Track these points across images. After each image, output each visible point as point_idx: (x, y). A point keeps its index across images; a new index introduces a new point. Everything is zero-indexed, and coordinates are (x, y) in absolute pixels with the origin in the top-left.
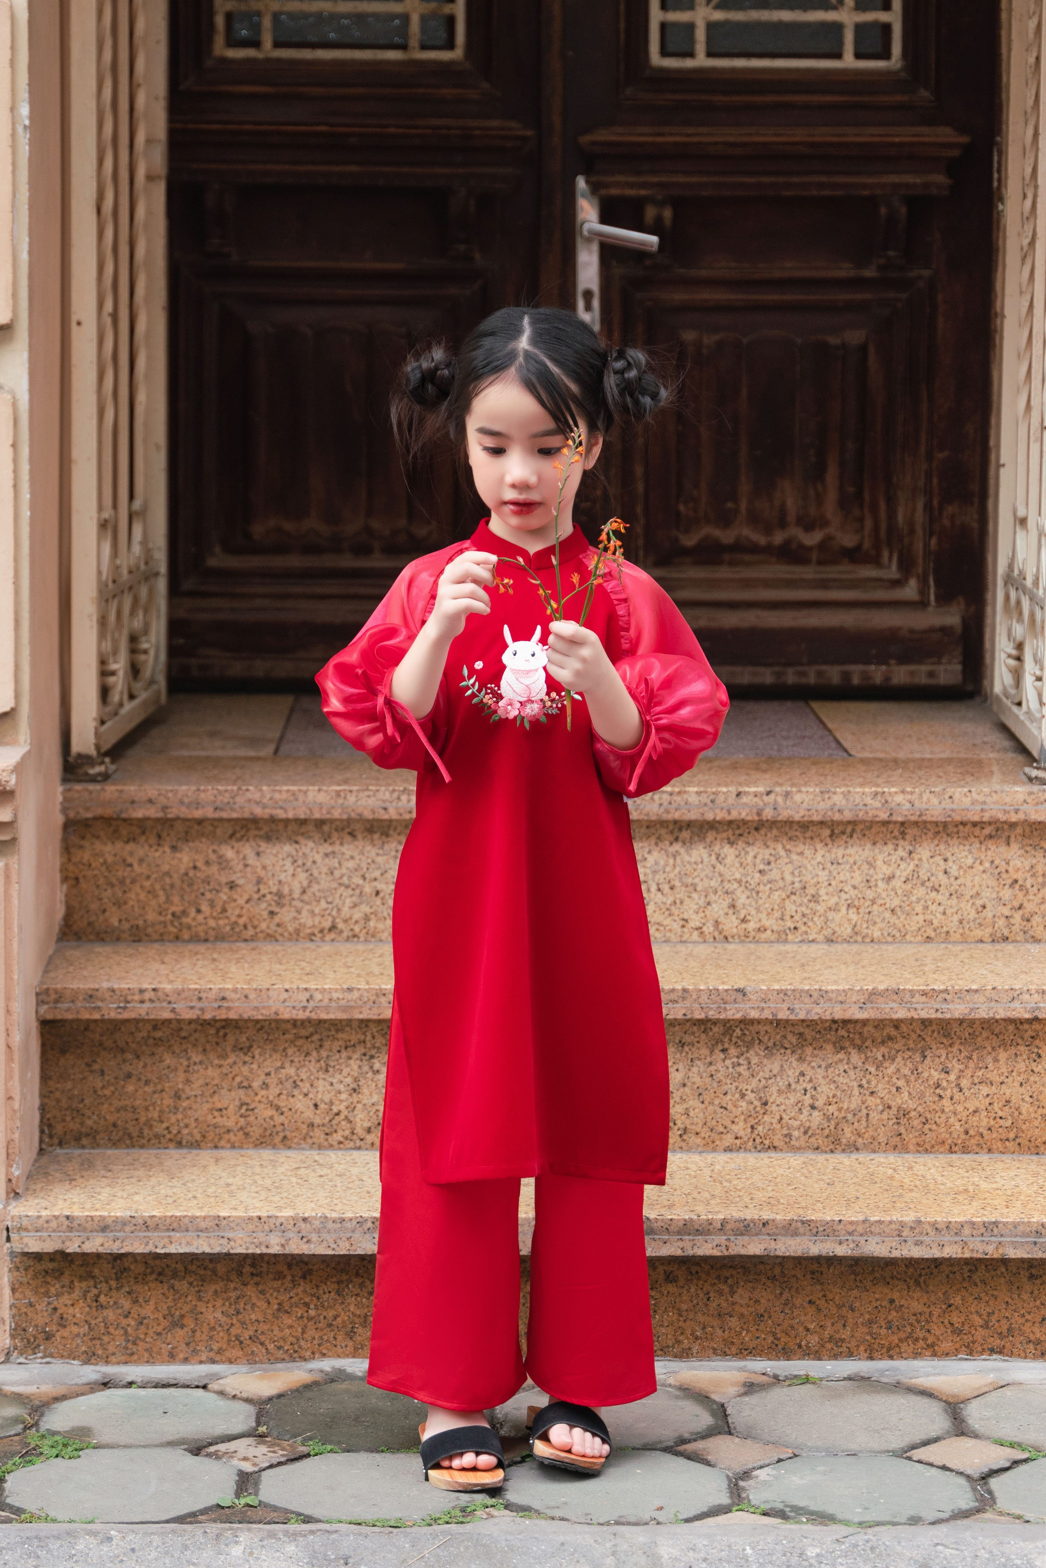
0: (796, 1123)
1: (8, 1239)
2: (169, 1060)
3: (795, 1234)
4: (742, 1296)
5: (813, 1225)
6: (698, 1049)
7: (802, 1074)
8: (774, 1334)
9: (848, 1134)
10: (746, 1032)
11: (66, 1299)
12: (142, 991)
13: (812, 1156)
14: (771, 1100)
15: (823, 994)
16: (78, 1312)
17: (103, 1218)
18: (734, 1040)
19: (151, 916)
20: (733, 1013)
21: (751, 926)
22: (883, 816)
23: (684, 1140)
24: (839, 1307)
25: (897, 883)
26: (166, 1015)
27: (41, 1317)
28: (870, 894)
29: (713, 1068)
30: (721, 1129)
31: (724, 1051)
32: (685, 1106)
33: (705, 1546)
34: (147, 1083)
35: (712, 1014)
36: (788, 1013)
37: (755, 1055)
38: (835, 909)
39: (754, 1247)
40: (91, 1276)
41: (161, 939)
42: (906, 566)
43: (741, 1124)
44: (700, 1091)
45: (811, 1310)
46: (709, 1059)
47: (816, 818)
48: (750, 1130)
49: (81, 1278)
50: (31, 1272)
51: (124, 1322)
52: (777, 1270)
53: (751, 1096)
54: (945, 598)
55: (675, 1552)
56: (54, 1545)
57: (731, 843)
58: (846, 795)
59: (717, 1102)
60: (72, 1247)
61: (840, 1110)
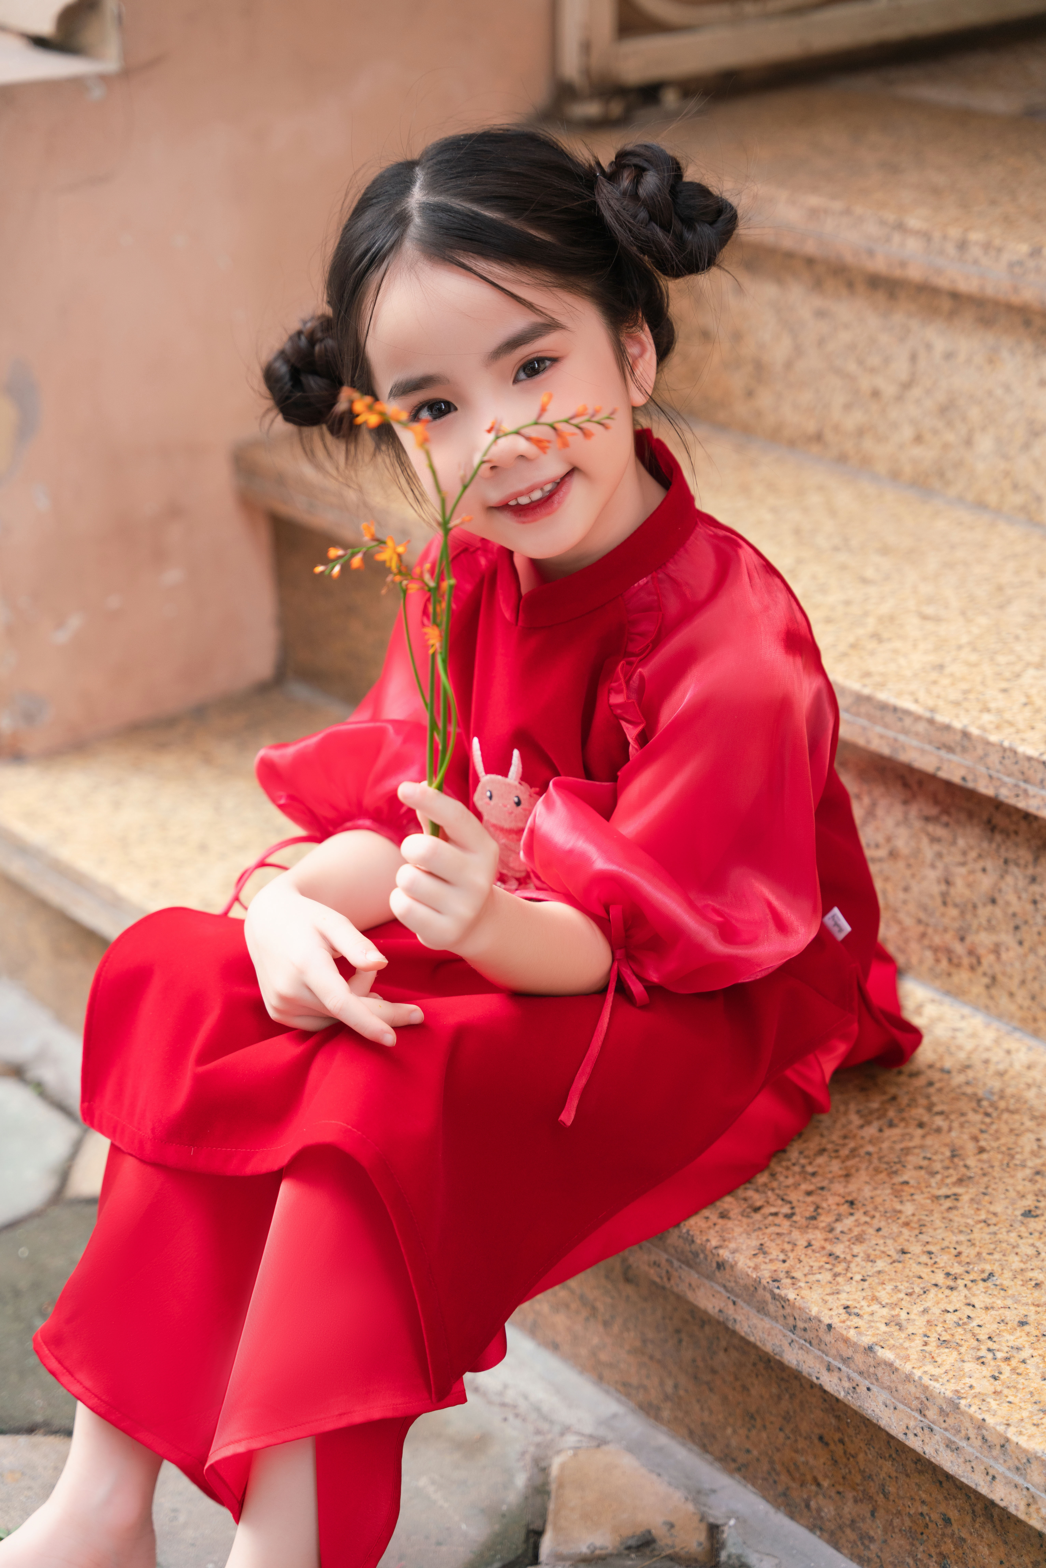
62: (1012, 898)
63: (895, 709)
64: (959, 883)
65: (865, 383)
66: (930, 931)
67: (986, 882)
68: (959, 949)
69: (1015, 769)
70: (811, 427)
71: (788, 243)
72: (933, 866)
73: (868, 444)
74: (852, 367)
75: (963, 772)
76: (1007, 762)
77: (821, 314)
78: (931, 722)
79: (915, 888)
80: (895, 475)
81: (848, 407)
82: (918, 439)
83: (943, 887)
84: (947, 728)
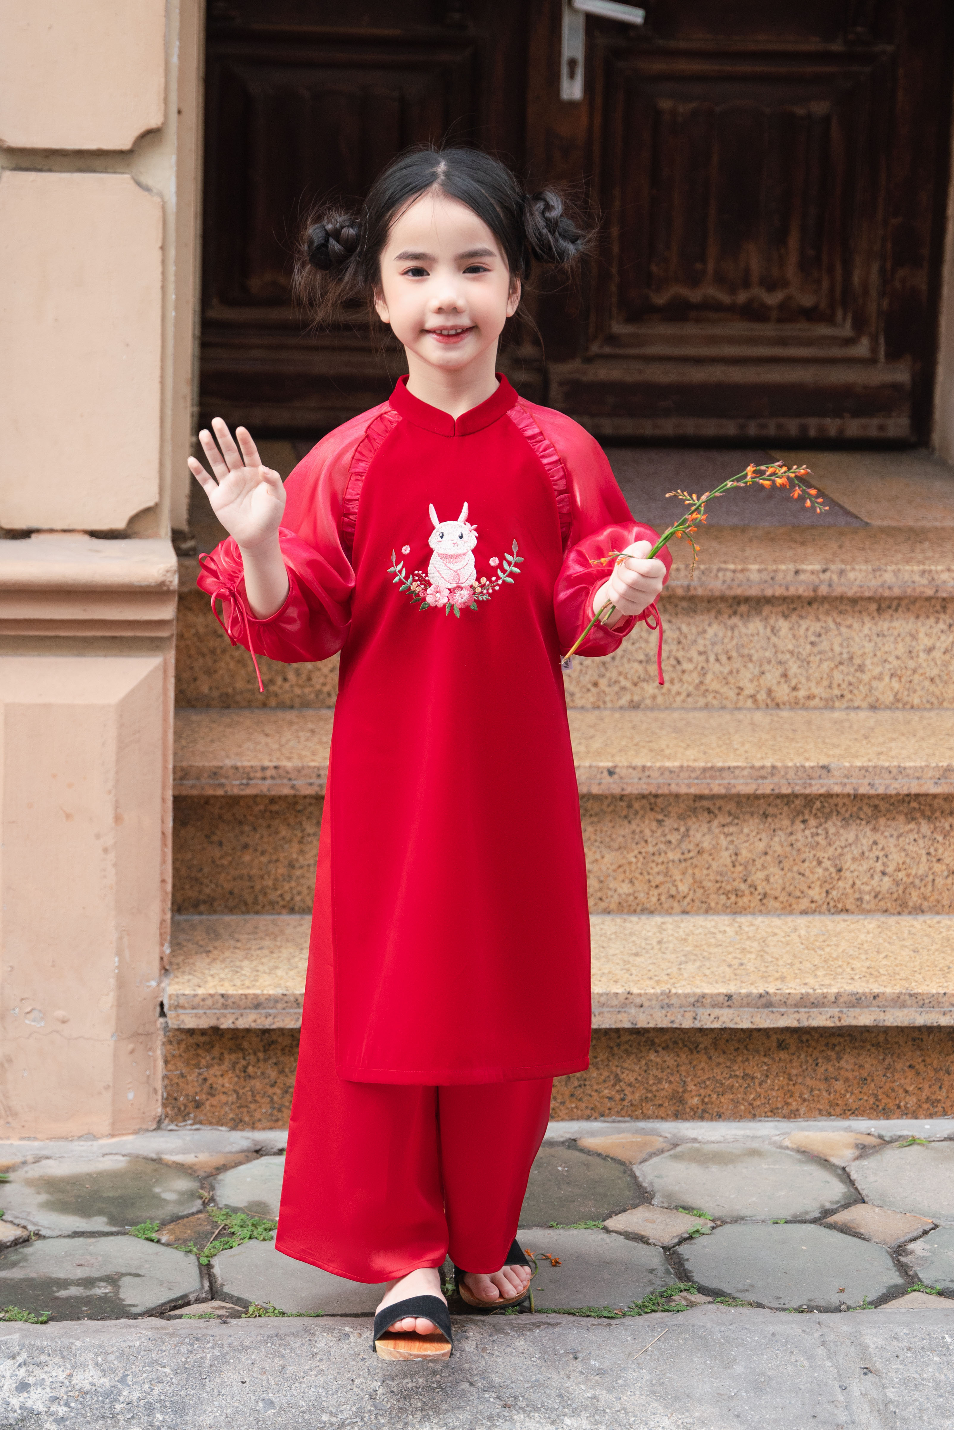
0: (867, 888)
1: (163, 1014)
2: (284, 832)
3: (903, 1006)
4: (848, 1062)
5: (919, 997)
6: (781, 820)
7: (875, 843)
8: (876, 1096)
9: (915, 898)
10: (826, 805)
11: (216, 1070)
12: (264, 769)
13: (883, 918)
14: (845, 867)
15: (901, 770)
16: (227, 1082)
17: (256, 996)
18: (814, 811)
19: (240, 685)
20: (817, 788)
21: (802, 693)
22: (930, 592)
23: (763, 904)
24: (936, 1071)
25: (937, 654)
26: (286, 791)
27: (192, 1086)
28: (911, 664)
29: (793, 838)
30: (798, 894)
31: (804, 821)
32: (766, 873)
33: (907, 1335)
34: (263, 853)
35: (798, 789)
36: (868, 788)
37: (832, 826)
38: (879, 678)
39: (864, 1018)
40: (240, 1048)
41: (249, 705)
42: (860, 325)
43: (817, 889)
44: (781, 858)
45: (911, 1074)
46: (789, 830)
47: (867, 594)
48: (824, 894)
49: (231, 1051)
50: (183, 1046)
51: (270, 1091)
52: (881, 1038)
53: (827, 863)
54: (894, 355)
55: (881, 1342)
56: (295, 1343)
57: (786, 617)
58: (896, 573)
59: (795, 869)
60: (226, 1024)
61: (908, 875)
62: (777, 848)
63: (729, 768)
64: (744, 852)
66: (724, 884)
67: (761, 846)
68: (743, 886)
69: (804, 775)
72: (727, 849)
75: (772, 787)
76: (799, 773)
78: (752, 767)
79: (714, 865)
83: (734, 857)
84: (763, 767)
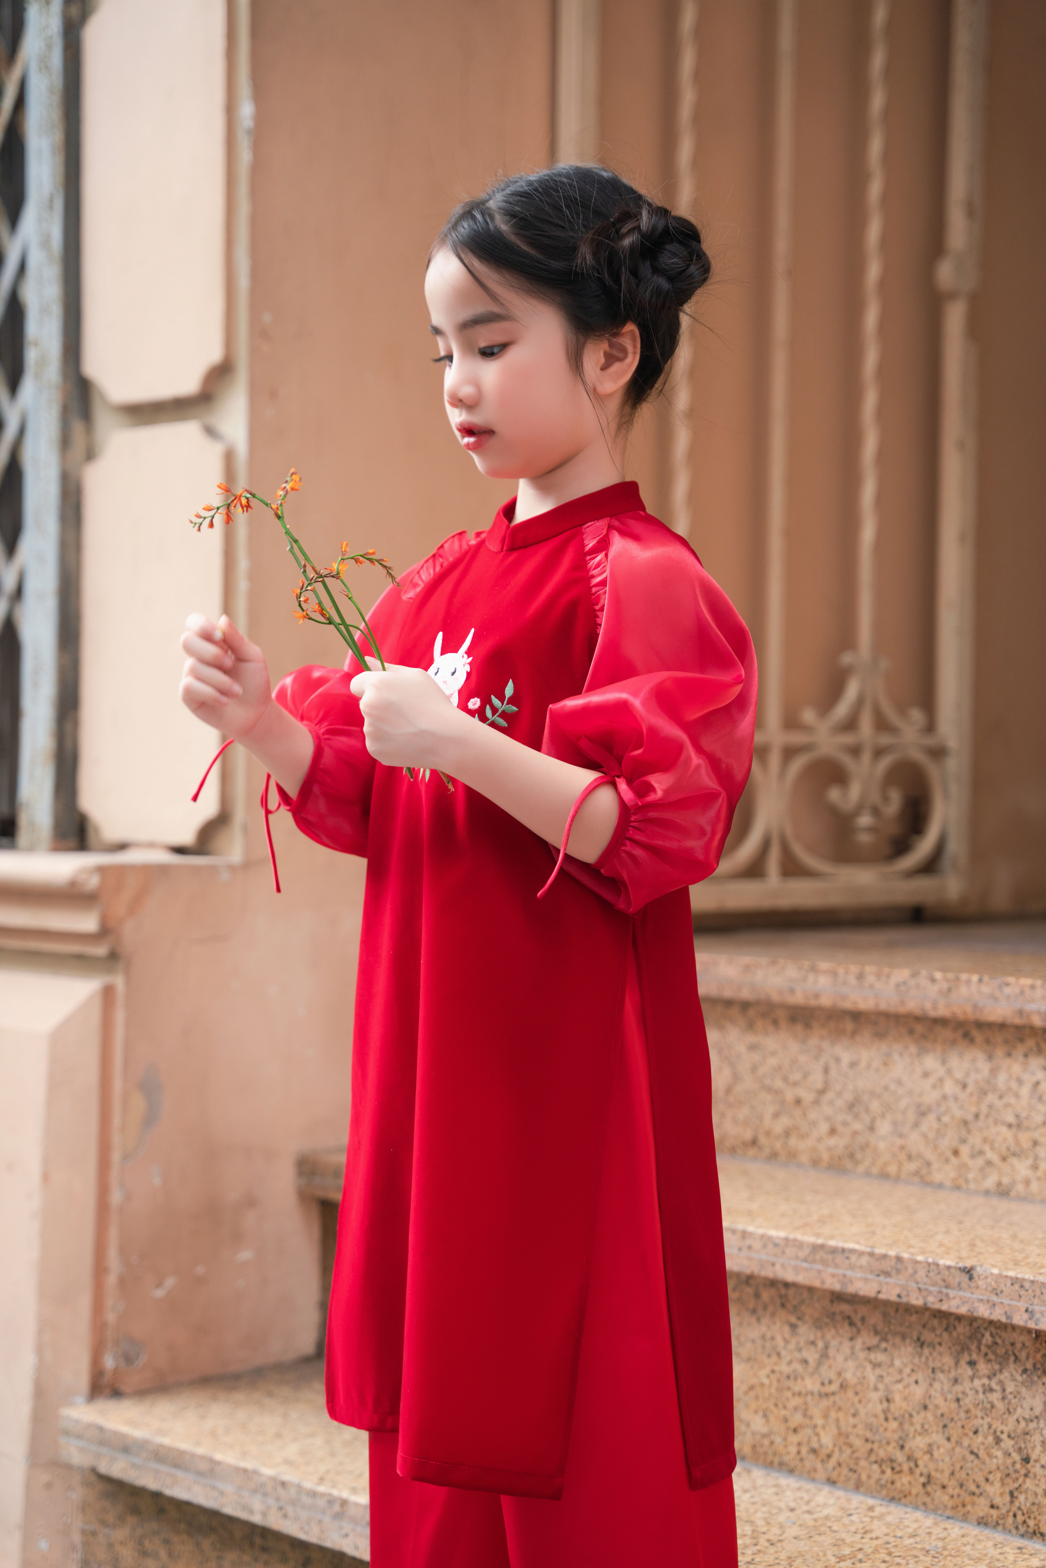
6: (941, 1354)
10: (999, 1341)
11: (119, 1534)
14: (1034, 1456)
16: (129, 1555)
18: (984, 1349)
20: (958, 1304)
23: (928, 1494)
29: (958, 1388)
30: (973, 1488)
31: (972, 1363)
32: (927, 1440)
35: (932, 1302)
36: (1026, 1316)
37: (1010, 1379)
43: (998, 1485)
44: (946, 1421)
46: (953, 1374)
48: (1008, 1498)
49: (131, 1512)
53: (1008, 1444)
59: (966, 1442)
62: (940, 1401)
63: (843, 1250)
64: (897, 1398)
65: (789, 1096)
66: (875, 1446)
67: (918, 1392)
68: (900, 1457)
69: (938, 1279)
70: (748, 1135)
71: (728, 993)
72: (876, 1389)
73: (793, 1142)
74: (779, 1084)
75: (897, 1291)
76: (932, 1274)
77: (753, 1047)
78: (871, 1254)
79: (862, 1412)
80: (815, 1163)
81: (776, 1115)
82: (833, 1132)
83: (885, 1405)
84: (885, 1257)
